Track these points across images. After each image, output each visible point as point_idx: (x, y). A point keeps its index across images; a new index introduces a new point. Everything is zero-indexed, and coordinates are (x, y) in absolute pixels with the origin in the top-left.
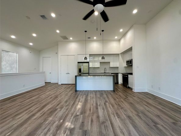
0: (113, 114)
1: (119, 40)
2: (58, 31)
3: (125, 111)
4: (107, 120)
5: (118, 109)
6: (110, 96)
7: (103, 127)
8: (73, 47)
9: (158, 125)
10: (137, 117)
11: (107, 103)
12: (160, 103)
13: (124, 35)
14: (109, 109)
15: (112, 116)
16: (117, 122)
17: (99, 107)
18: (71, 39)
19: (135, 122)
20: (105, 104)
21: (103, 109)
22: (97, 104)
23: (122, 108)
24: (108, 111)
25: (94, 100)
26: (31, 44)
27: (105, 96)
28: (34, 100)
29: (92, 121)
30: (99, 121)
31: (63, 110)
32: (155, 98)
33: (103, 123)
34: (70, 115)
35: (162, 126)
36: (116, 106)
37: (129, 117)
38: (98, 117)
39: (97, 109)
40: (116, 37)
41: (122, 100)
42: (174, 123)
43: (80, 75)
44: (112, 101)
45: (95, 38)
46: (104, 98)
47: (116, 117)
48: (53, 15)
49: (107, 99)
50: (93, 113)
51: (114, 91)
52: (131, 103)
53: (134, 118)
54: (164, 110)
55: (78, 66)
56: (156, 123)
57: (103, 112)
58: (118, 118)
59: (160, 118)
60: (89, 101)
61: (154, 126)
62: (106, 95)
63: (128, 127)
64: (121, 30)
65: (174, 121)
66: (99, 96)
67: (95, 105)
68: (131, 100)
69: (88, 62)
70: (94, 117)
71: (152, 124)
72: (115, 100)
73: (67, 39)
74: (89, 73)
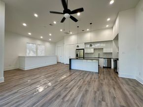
1: (112, 28)
2: (61, 30)
3: (89, 87)
4: (70, 88)
7: (63, 90)
8: (73, 39)
10: (92, 93)
11: (82, 80)
14: (79, 83)
17: (73, 80)
18: (71, 33)
19: (87, 94)
21: (75, 82)
23: (89, 85)
27: (87, 75)
30: (65, 87)
33: (67, 88)
35: (107, 103)
36: (86, 83)
37: (87, 91)
38: (67, 85)
40: (107, 26)
41: (97, 80)
43: (77, 59)
45: (88, 30)
46: (84, 76)
47: (78, 88)
48: (55, 22)
51: (98, 73)
55: (76, 52)
56: (103, 100)
64: (109, 19)
66: (82, 74)
69: (83, 49)
71: (99, 99)
73: (69, 34)
74: (84, 57)
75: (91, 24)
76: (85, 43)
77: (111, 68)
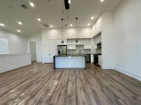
0: (80, 89)
1: (91, 27)
2: (39, 20)
3: (91, 85)
4: (73, 94)
5: (86, 84)
6: (81, 73)
7: (68, 101)
8: (53, 33)
9: (119, 100)
10: (100, 92)
11: (77, 79)
12: (123, 79)
13: (95, 22)
14: (78, 84)
15: (79, 90)
16: (82, 96)
17: (69, 82)
18: (51, 26)
19: (98, 96)
20: (75, 79)
21: (73, 84)
22: (68, 80)
23: (89, 83)
24: (76, 86)
25: (67, 76)
26: (19, 31)
27: (77, 72)
28: (17, 76)
29: (60, 95)
30: (66, 95)
31: (38, 85)
32: (119, 74)
33: (70, 96)
34: (42, 89)
35: (123, 100)
36: (84, 81)
37: (94, 91)
38: (66, 91)
39: (68, 83)
40: (89, 24)
41: (91, 76)
42: (134, 98)
44: (82, 77)
45: (71, 25)
46: (76, 75)
47: (82, 92)
48: (32, 5)
49: (78, 75)
50: (63, 87)
51: (86, 68)
52: (98, 79)
53: (98, 92)
54: (126, 85)
56: (117, 98)
57: (72, 87)
58: (84, 92)
59: (122, 92)
60: (62, 77)
61: (115, 100)
62: (79, 71)
63: (90, 101)
64: (92, 18)
65: (134, 96)
66: (72, 72)
67: (66, 80)
68: (98, 76)
69: (66, 45)
70: (63, 92)
71: (113, 98)
72: (85, 75)
73: (48, 26)
74: (66, 54)
75: (77, 19)
76: (68, 39)
77: (90, 62)
